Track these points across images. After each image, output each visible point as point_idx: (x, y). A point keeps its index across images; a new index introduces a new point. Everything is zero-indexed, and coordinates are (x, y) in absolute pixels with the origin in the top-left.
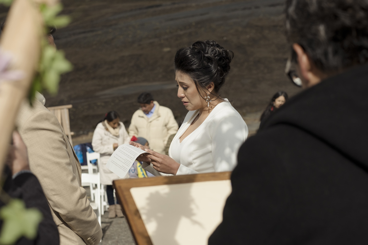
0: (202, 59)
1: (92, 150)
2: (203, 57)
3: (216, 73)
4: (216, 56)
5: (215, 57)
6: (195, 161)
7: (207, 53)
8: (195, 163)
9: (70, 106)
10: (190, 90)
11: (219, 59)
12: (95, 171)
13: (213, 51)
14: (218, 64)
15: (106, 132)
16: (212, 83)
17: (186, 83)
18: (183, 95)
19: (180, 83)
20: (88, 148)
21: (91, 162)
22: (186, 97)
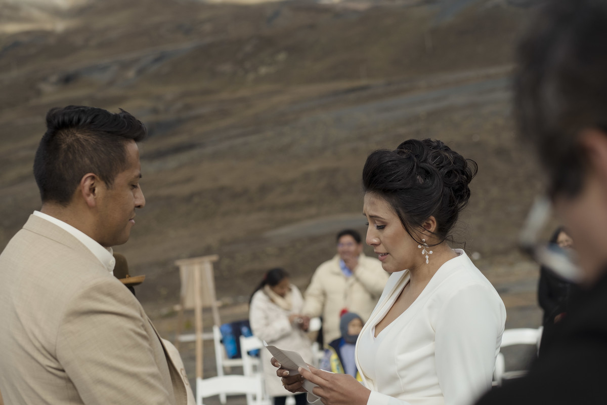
0: (414, 170)
1: (250, 333)
2: (415, 167)
3: (440, 198)
4: (442, 167)
5: (440, 169)
6: (403, 373)
7: (425, 161)
8: (402, 377)
9: (214, 258)
10: (388, 231)
11: (448, 172)
12: (255, 369)
13: (435, 157)
14: (445, 183)
15: (271, 305)
16: (433, 218)
17: (382, 217)
18: (375, 241)
19: (371, 217)
20: (245, 330)
21: (249, 353)
22: (381, 245)
